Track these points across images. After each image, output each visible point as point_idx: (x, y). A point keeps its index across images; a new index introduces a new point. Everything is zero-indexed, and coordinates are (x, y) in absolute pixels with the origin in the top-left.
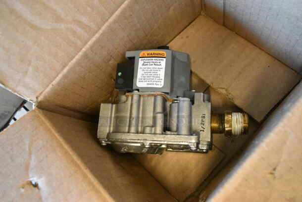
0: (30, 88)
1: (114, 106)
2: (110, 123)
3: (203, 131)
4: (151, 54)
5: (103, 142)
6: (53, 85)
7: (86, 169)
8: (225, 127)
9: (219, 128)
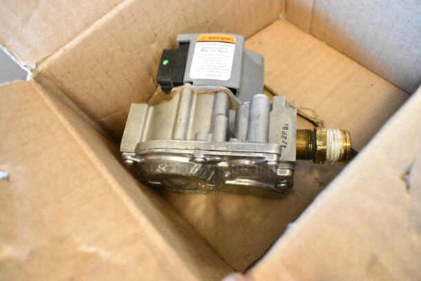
0: (29, 46)
1: (151, 108)
2: (145, 121)
3: (285, 147)
4: (214, 38)
5: (129, 157)
6: (65, 51)
7: (101, 166)
8: (316, 146)
9: (307, 148)
